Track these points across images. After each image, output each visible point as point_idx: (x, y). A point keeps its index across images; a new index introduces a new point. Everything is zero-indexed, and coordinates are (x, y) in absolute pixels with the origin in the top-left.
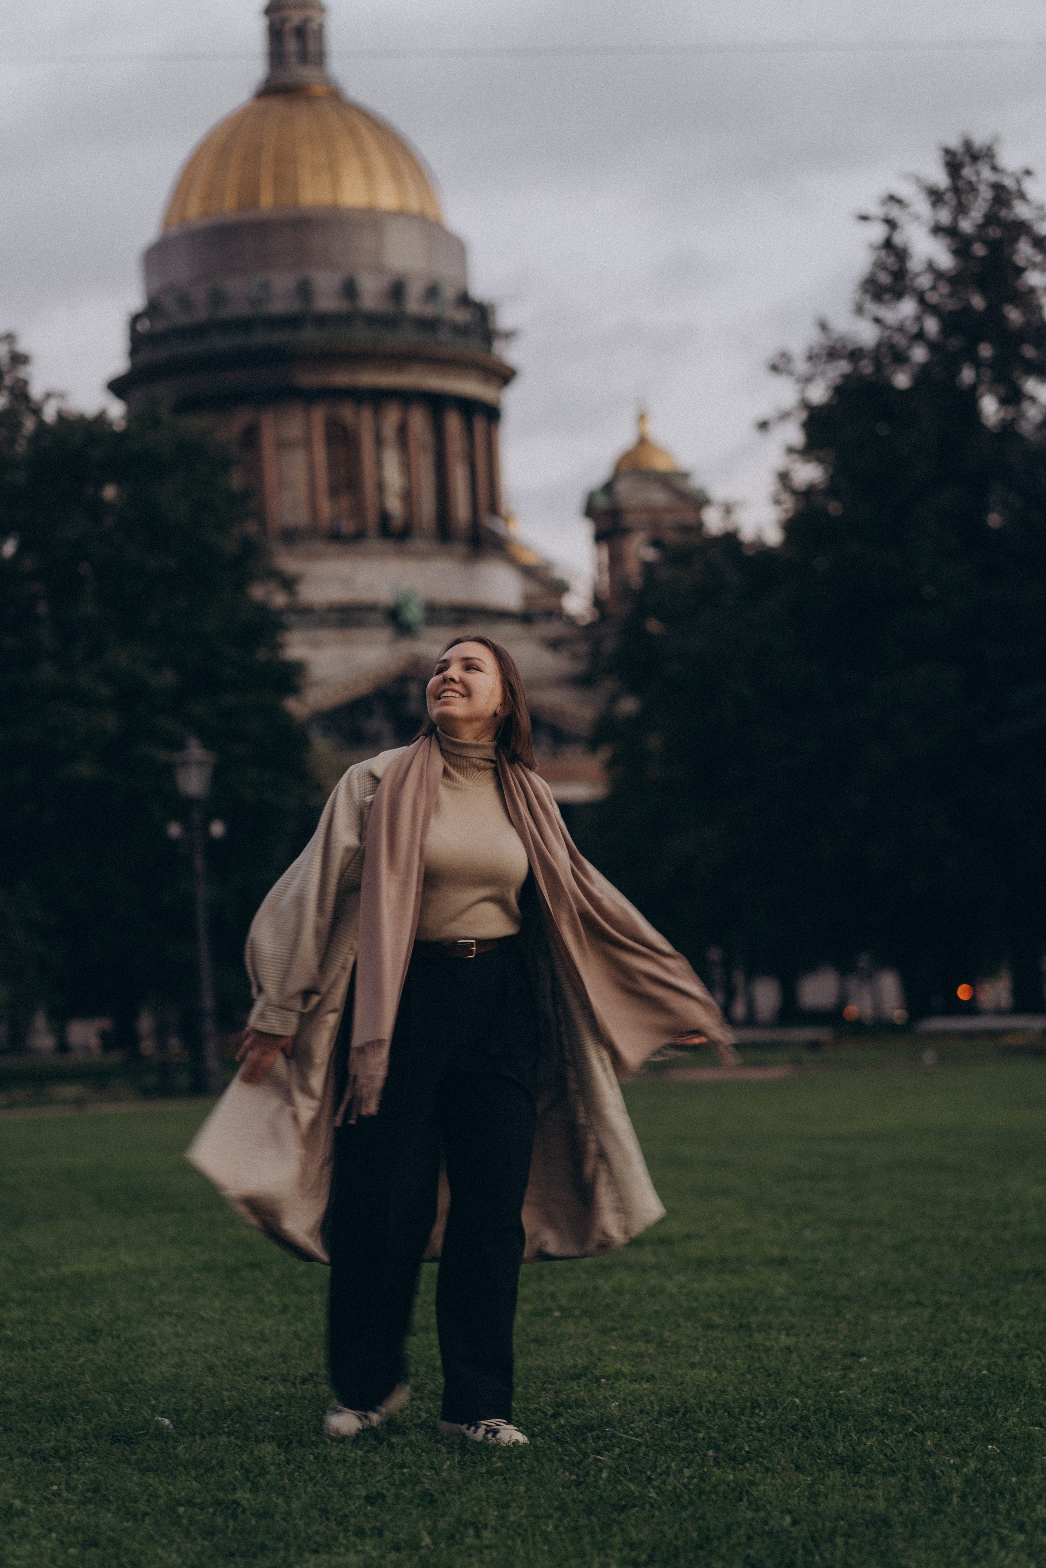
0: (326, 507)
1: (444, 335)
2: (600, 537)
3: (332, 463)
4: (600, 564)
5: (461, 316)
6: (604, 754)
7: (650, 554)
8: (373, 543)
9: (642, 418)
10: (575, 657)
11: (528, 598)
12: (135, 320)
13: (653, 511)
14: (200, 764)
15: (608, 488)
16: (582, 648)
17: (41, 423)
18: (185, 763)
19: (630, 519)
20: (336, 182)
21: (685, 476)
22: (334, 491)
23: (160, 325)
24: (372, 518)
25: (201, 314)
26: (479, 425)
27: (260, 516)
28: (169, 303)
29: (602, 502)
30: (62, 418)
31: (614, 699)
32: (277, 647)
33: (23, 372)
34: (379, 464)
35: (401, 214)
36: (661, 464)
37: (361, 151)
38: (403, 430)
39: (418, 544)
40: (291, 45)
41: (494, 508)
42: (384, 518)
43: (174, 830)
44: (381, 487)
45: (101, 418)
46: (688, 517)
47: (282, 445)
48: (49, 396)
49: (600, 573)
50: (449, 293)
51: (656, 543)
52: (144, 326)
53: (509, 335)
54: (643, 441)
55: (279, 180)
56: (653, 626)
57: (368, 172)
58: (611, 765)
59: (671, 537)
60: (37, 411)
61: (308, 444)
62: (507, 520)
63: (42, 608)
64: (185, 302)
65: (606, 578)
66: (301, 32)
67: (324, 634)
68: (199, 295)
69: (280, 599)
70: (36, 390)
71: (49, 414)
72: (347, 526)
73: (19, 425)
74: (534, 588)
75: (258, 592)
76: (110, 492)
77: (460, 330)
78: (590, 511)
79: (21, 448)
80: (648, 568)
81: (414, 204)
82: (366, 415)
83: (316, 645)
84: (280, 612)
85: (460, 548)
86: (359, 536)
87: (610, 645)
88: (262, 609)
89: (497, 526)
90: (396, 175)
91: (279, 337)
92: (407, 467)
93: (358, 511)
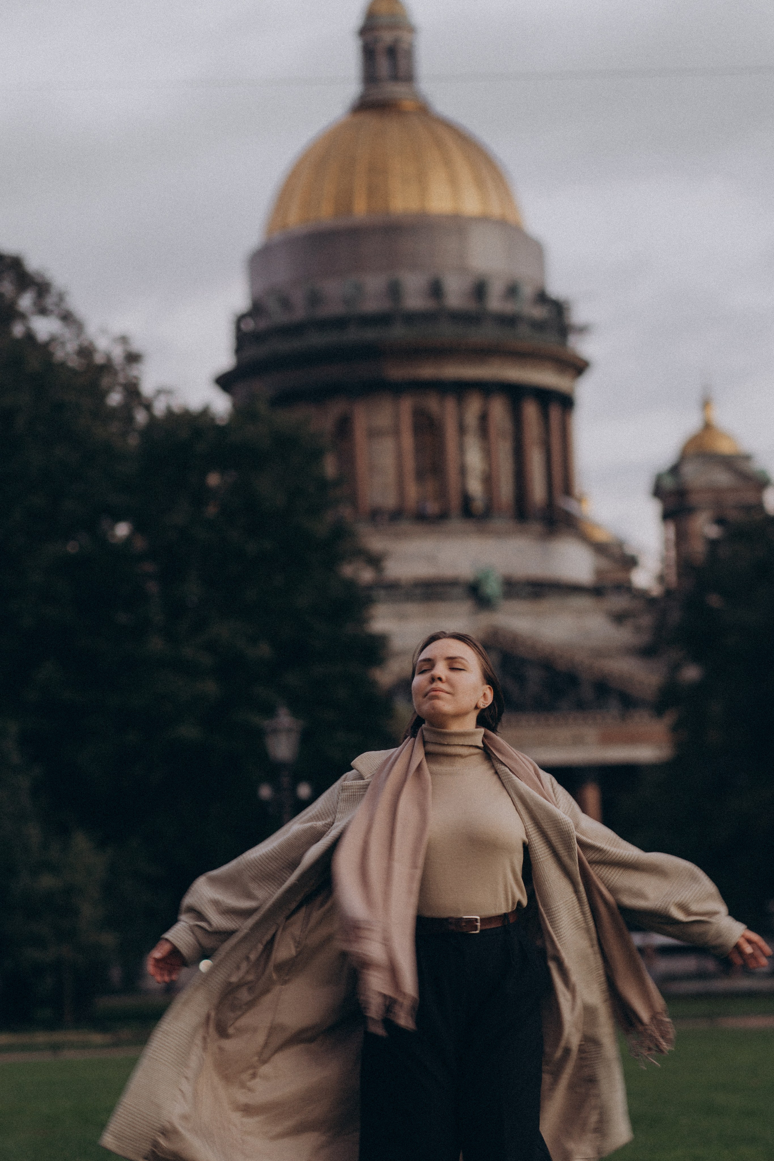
0: (412, 491)
1: (524, 330)
2: (667, 516)
3: (419, 449)
4: (667, 541)
5: (538, 312)
6: (669, 719)
7: (713, 531)
8: (456, 523)
9: (706, 404)
10: (638, 629)
11: (599, 573)
12: (240, 319)
13: (717, 491)
14: (289, 731)
15: (675, 470)
16: (646, 620)
17: (152, 418)
18: (275, 731)
19: (694, 499)
20: (424, 191)
21: (747, 458)
22: (420, 475)
23: (263, 324)
24: (455, 501)
25: (300, 313)
26: (555, 413)
27: (353, 499)
28: (272, 305)
29: (669, 483)
30: (170, 413)
31: (675, 668)
32: (363, 620)
33: (135, 371)
34: (462, 450)
35: (484, 219)
36: (724, 447)
37: (448, 163)
38: (484, 418)
39: (498, 523)
40: (383, 66)
41: (568, 489)
42: (466, 500)
43: (265, 792)
44: (463, 471)
45: (205, 413)
46: (749, 497)
47: (373, 434)
48: (159, 392)
49: (667, 549)
50: (528, 291)
51: (720, 521)
52: (249, 325)
53: (582, 330)
54: (708, 427)
55: (372, 191)
56: (714, 600)
57: (453, 181)
58: (675, 728)
59: (733, 515)
60: (148, 407)
61: (396, 432)
62: (580, 500)
63: (152, 587)
64: (285, 303)
65: (673, 554)
66: (392, 52)
67: (411, 608)
68: (298, 298)
69: (367, 575)
70: (147, 388)
71: (159, 408)
72: (432, 507)
73: (130, 419)
74: (604, 563)
75: (348, 570)
76: (213, 480)
77: (538, 326)
78: (658, 492)
79: (133, 441)
80: (713, 544)
81: (496, 209)
82: (450, 406)
83: (402, 617)
84: (370, 587)
85: (537, 527)
86: (442, 517)
87: (675, 616)
88: (351, 585)
89: (571, 506)
90: (480, 183)
91: (370, 334)
92: (488, 453)
93: (442, 493)
